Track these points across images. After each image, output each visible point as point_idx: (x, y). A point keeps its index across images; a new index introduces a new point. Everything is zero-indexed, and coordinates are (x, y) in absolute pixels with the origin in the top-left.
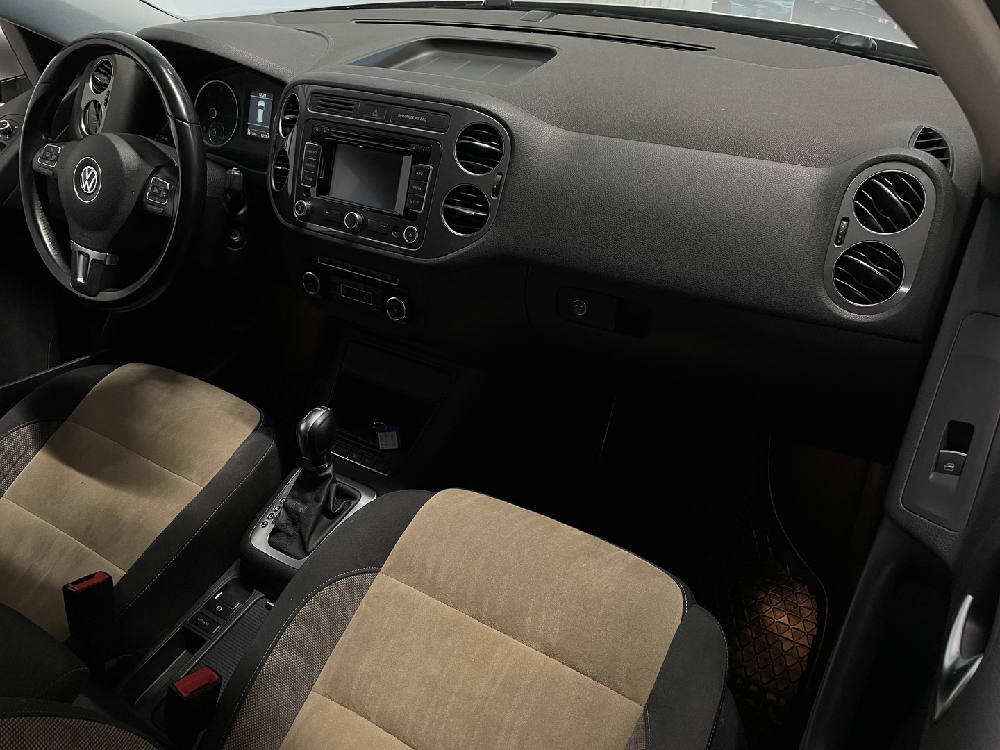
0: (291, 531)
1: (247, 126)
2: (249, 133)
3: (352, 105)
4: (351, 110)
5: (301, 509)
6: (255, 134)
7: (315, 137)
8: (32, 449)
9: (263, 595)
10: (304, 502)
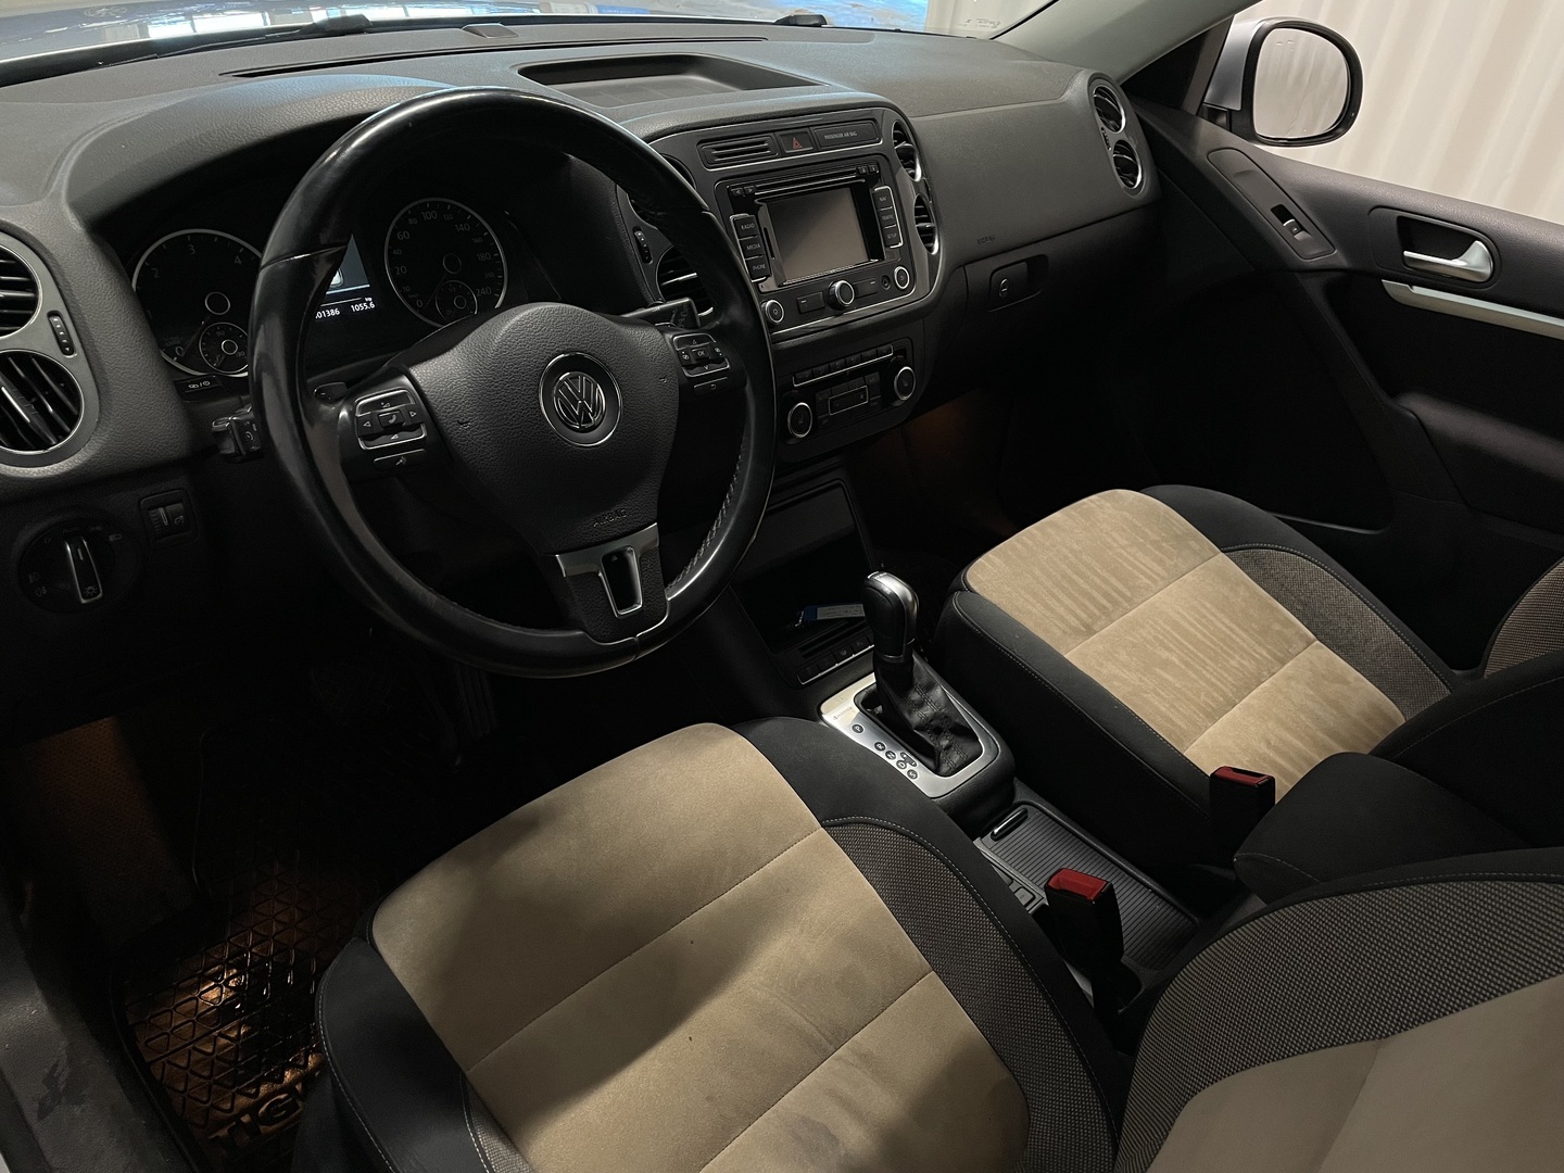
0: (944, 742)
3: (763, 143)
6: (337, 312)
7: (737, 204)
9: (981, 837)
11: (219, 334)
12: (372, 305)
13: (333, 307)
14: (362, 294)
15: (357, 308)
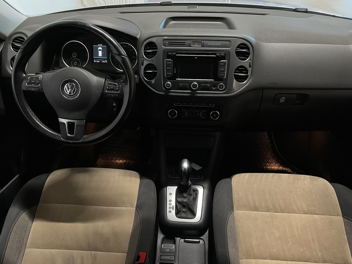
0: (184, 210)
1: (93, 59)
2: (95, 61)
3: (185, 42)
4: (185, 44)
5: (185, 200)
6: (99, 62)
7: (169, 57)
8: (30, 222)
9: (180, 238)
10: (184, 197)
11: (76, 61)
12: (106, 62)
13: (98, 61)
14: (105, 59)
15: (103, 62)
